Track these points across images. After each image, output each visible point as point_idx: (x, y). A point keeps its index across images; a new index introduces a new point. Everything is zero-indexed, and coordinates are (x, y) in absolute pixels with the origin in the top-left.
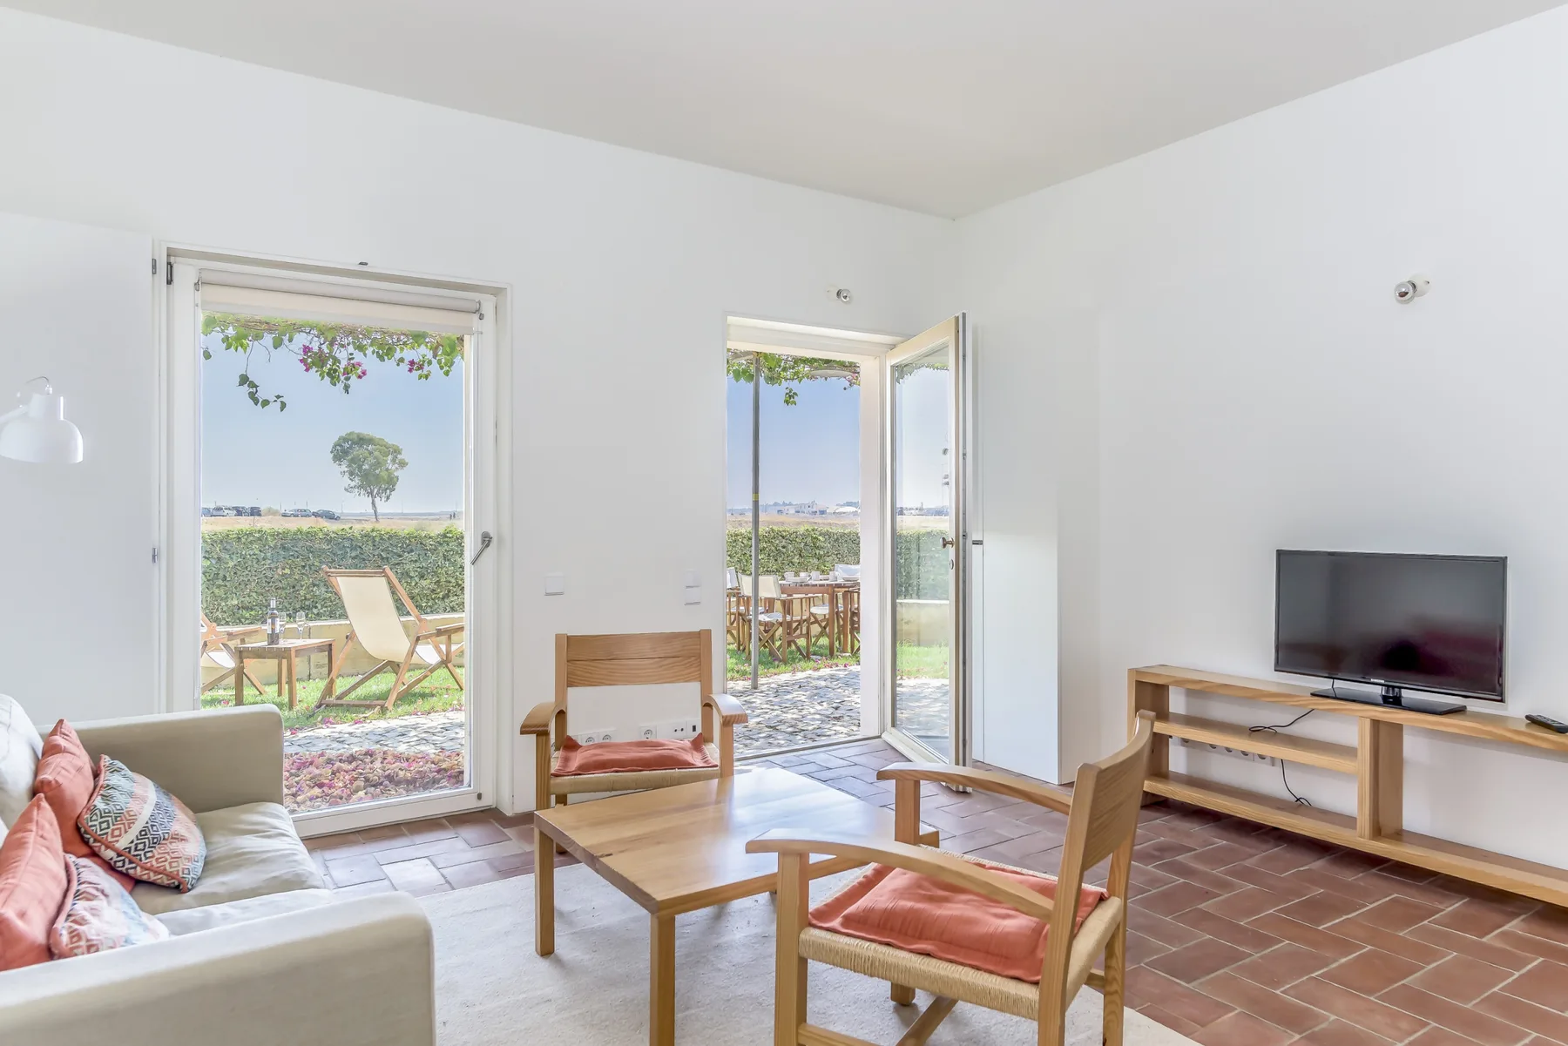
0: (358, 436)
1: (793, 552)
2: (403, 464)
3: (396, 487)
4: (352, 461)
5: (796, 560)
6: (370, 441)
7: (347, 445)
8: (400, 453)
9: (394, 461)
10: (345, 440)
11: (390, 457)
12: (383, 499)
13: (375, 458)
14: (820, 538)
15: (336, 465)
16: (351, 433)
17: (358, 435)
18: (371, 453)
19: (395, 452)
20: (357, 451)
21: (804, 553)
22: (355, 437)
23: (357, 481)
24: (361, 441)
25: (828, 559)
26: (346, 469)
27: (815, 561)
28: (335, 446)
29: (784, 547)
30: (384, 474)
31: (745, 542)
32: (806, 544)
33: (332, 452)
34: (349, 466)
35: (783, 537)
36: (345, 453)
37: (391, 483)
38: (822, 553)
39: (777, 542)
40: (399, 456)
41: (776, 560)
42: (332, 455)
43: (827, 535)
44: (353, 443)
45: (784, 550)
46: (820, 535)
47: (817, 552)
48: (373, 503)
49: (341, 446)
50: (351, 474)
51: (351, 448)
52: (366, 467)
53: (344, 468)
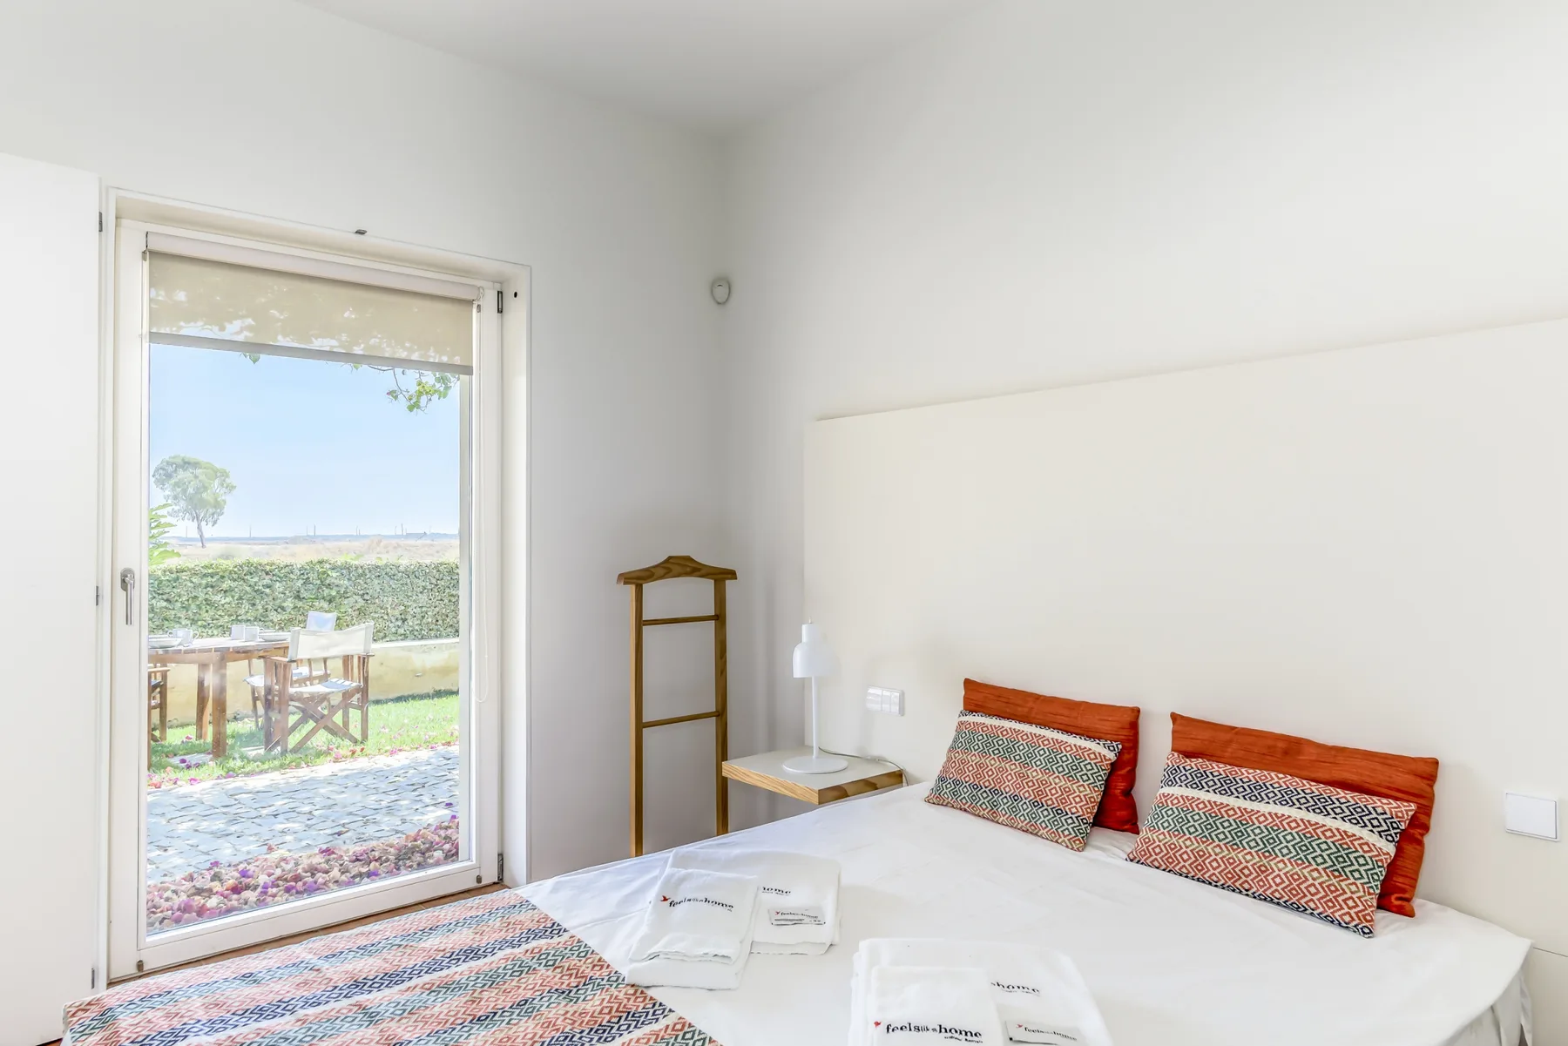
0: (183, 460)
1: (283, 593)
2: (231, 488)
3: (225, 510)
4: (175, 484)
6: (196, 465)
7: (170, 469)
8: (227, 476)
9: (221, 485)
10: (169, 463)
11: (217, 481)
12: (210, 524)
13: (201, 481)
14: (335, 573)
15: (158, 489)
16: (175, 457)
18: (196, 477)
19: (223, 475)
20: (183, 474)
22: (179, 460)
23: (183, 504)
24: (186, 464)
26: (170, 493)
28: (158, 469)
30: (211, 498)
31: (196, 581)
33: (154, 476)
34: (172, 490)
35: (267, 572)
36: (169, 476)
37: (218, 506)
40: (227, 480)
42: (154, 479)
44: (178, 466)
46: (333, 569)
48: (199, 528)
49: (163, 469)
50: (176, 497)
51: (174, 471)
52: (191, 490)
53: (168, 491)
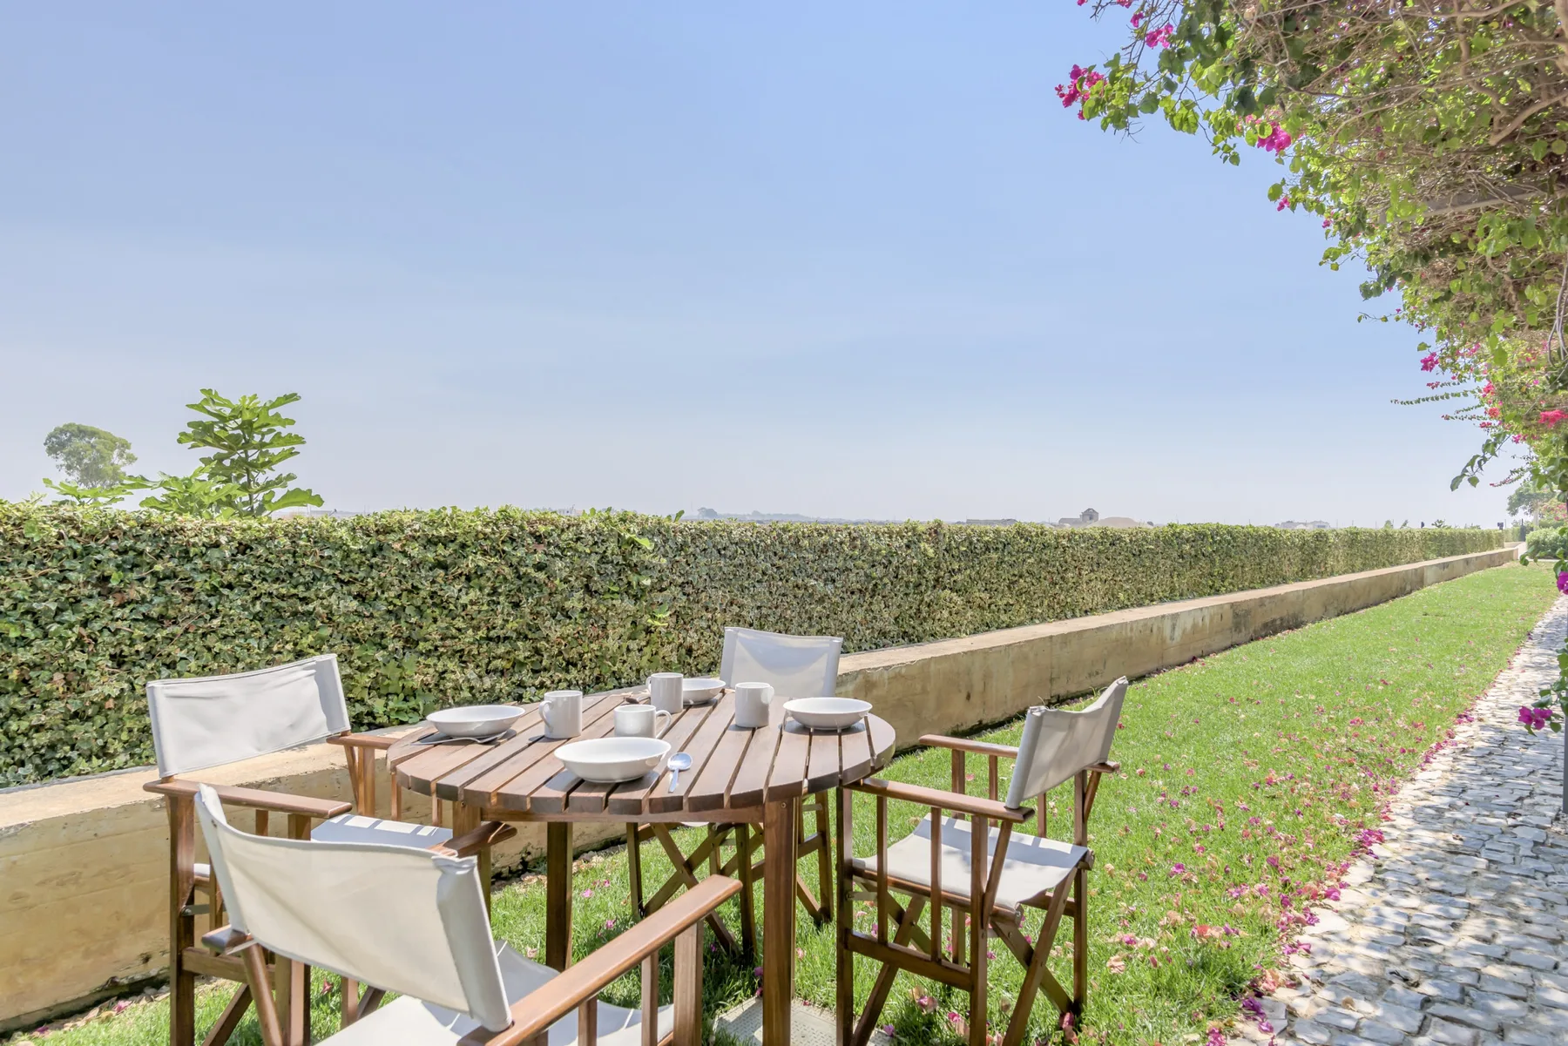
1: (566, 581)
2: (131, 458)
4: (70, 454)
5: (575, 603)
6: (93, 433)
7: (64, 437)
8: (128, 448)
9: (121, 456)
10: (62, 431)
11: (116, 452)
13: (98, 451)
14: (645, 543)
15: (50, 459)
16: (70, 425)
17: (78, 427)
18: (93, 447)
19: (123, 446)
20: (78, 443)
21: (597, 583)
22: (75, 429)
23: (76, 475)
24: (82, 432)
25: (660, 597)
26: (63, 463)
27: (628, 605)
28: (50, 437)
29: (540, 567)
30: (109, 469)
31: (414, 553)
32: (603, 559)
33: (45, 444)
34: (66, 459)
35: (538, 538)
36: (62, 445)
38: (647, 582)
39: (520, 552)
40: (127, 451)
41: (516, 605)
42: (46, 447)
43: (658, 531)
44: (72, 435)
45: (541, 576)
46: (642, 534)
47: (634, 579)
49: (57, 437)
50: (69, 467)
51: (69, 440)
52: (87, 461)
53: (61, 461)
